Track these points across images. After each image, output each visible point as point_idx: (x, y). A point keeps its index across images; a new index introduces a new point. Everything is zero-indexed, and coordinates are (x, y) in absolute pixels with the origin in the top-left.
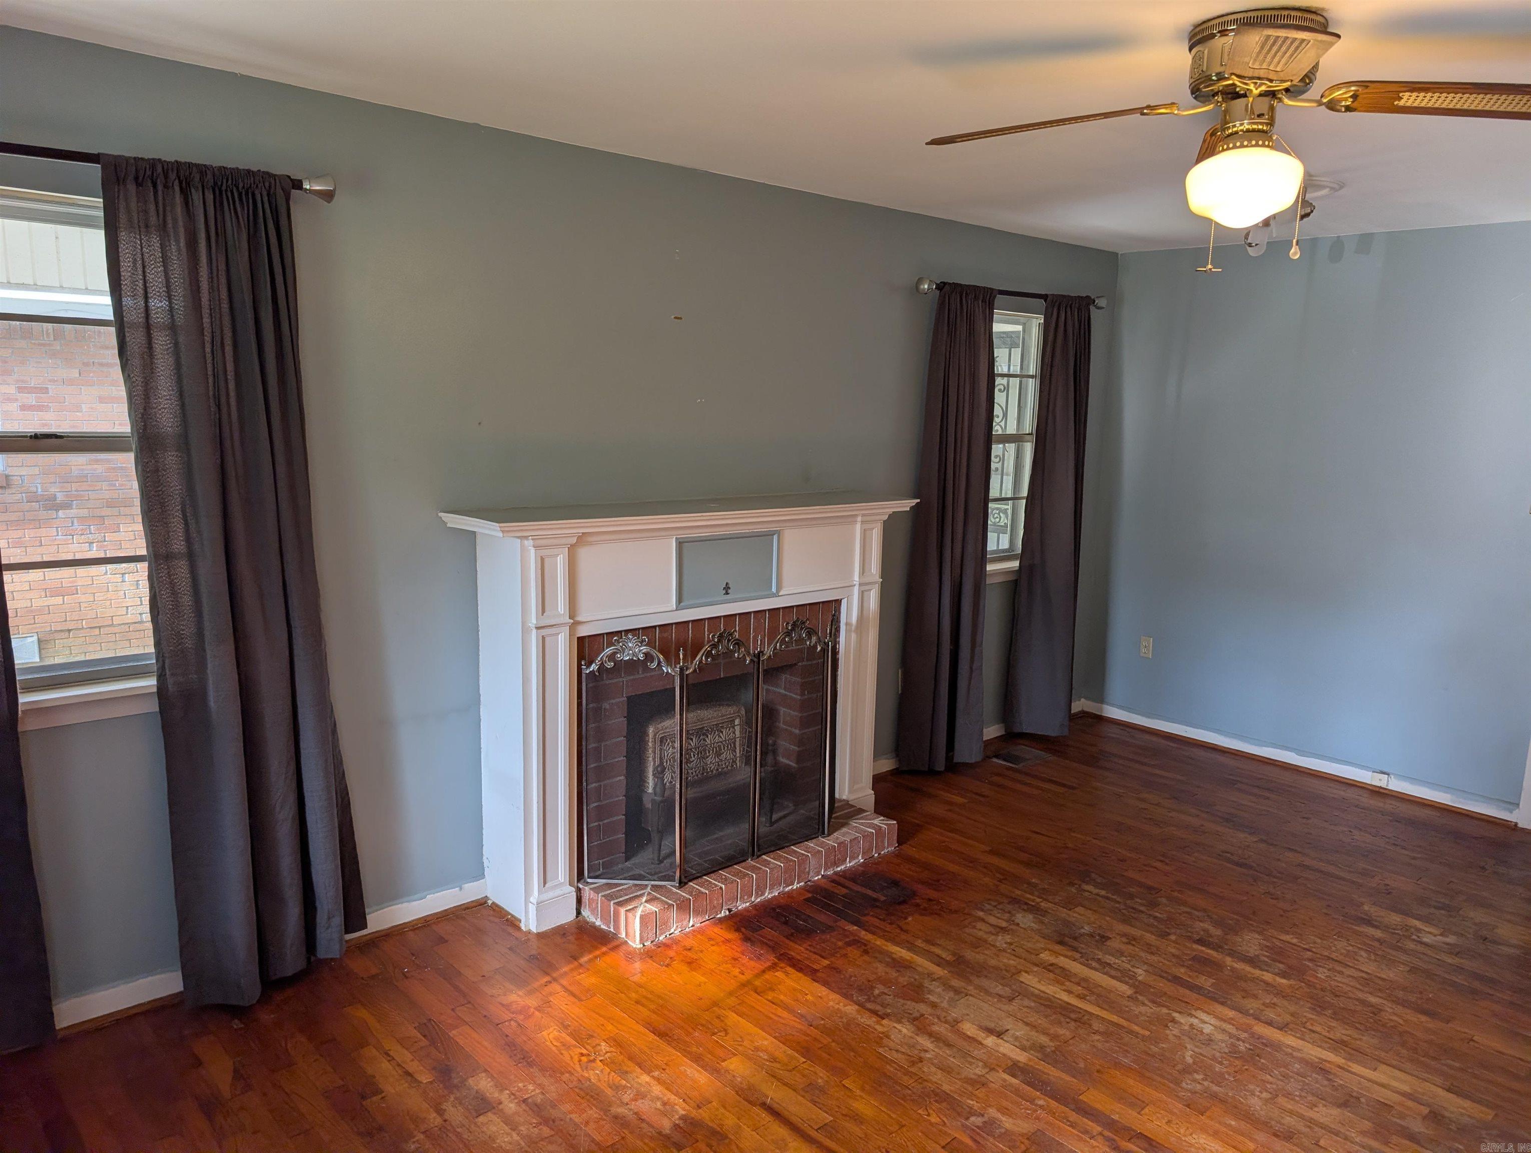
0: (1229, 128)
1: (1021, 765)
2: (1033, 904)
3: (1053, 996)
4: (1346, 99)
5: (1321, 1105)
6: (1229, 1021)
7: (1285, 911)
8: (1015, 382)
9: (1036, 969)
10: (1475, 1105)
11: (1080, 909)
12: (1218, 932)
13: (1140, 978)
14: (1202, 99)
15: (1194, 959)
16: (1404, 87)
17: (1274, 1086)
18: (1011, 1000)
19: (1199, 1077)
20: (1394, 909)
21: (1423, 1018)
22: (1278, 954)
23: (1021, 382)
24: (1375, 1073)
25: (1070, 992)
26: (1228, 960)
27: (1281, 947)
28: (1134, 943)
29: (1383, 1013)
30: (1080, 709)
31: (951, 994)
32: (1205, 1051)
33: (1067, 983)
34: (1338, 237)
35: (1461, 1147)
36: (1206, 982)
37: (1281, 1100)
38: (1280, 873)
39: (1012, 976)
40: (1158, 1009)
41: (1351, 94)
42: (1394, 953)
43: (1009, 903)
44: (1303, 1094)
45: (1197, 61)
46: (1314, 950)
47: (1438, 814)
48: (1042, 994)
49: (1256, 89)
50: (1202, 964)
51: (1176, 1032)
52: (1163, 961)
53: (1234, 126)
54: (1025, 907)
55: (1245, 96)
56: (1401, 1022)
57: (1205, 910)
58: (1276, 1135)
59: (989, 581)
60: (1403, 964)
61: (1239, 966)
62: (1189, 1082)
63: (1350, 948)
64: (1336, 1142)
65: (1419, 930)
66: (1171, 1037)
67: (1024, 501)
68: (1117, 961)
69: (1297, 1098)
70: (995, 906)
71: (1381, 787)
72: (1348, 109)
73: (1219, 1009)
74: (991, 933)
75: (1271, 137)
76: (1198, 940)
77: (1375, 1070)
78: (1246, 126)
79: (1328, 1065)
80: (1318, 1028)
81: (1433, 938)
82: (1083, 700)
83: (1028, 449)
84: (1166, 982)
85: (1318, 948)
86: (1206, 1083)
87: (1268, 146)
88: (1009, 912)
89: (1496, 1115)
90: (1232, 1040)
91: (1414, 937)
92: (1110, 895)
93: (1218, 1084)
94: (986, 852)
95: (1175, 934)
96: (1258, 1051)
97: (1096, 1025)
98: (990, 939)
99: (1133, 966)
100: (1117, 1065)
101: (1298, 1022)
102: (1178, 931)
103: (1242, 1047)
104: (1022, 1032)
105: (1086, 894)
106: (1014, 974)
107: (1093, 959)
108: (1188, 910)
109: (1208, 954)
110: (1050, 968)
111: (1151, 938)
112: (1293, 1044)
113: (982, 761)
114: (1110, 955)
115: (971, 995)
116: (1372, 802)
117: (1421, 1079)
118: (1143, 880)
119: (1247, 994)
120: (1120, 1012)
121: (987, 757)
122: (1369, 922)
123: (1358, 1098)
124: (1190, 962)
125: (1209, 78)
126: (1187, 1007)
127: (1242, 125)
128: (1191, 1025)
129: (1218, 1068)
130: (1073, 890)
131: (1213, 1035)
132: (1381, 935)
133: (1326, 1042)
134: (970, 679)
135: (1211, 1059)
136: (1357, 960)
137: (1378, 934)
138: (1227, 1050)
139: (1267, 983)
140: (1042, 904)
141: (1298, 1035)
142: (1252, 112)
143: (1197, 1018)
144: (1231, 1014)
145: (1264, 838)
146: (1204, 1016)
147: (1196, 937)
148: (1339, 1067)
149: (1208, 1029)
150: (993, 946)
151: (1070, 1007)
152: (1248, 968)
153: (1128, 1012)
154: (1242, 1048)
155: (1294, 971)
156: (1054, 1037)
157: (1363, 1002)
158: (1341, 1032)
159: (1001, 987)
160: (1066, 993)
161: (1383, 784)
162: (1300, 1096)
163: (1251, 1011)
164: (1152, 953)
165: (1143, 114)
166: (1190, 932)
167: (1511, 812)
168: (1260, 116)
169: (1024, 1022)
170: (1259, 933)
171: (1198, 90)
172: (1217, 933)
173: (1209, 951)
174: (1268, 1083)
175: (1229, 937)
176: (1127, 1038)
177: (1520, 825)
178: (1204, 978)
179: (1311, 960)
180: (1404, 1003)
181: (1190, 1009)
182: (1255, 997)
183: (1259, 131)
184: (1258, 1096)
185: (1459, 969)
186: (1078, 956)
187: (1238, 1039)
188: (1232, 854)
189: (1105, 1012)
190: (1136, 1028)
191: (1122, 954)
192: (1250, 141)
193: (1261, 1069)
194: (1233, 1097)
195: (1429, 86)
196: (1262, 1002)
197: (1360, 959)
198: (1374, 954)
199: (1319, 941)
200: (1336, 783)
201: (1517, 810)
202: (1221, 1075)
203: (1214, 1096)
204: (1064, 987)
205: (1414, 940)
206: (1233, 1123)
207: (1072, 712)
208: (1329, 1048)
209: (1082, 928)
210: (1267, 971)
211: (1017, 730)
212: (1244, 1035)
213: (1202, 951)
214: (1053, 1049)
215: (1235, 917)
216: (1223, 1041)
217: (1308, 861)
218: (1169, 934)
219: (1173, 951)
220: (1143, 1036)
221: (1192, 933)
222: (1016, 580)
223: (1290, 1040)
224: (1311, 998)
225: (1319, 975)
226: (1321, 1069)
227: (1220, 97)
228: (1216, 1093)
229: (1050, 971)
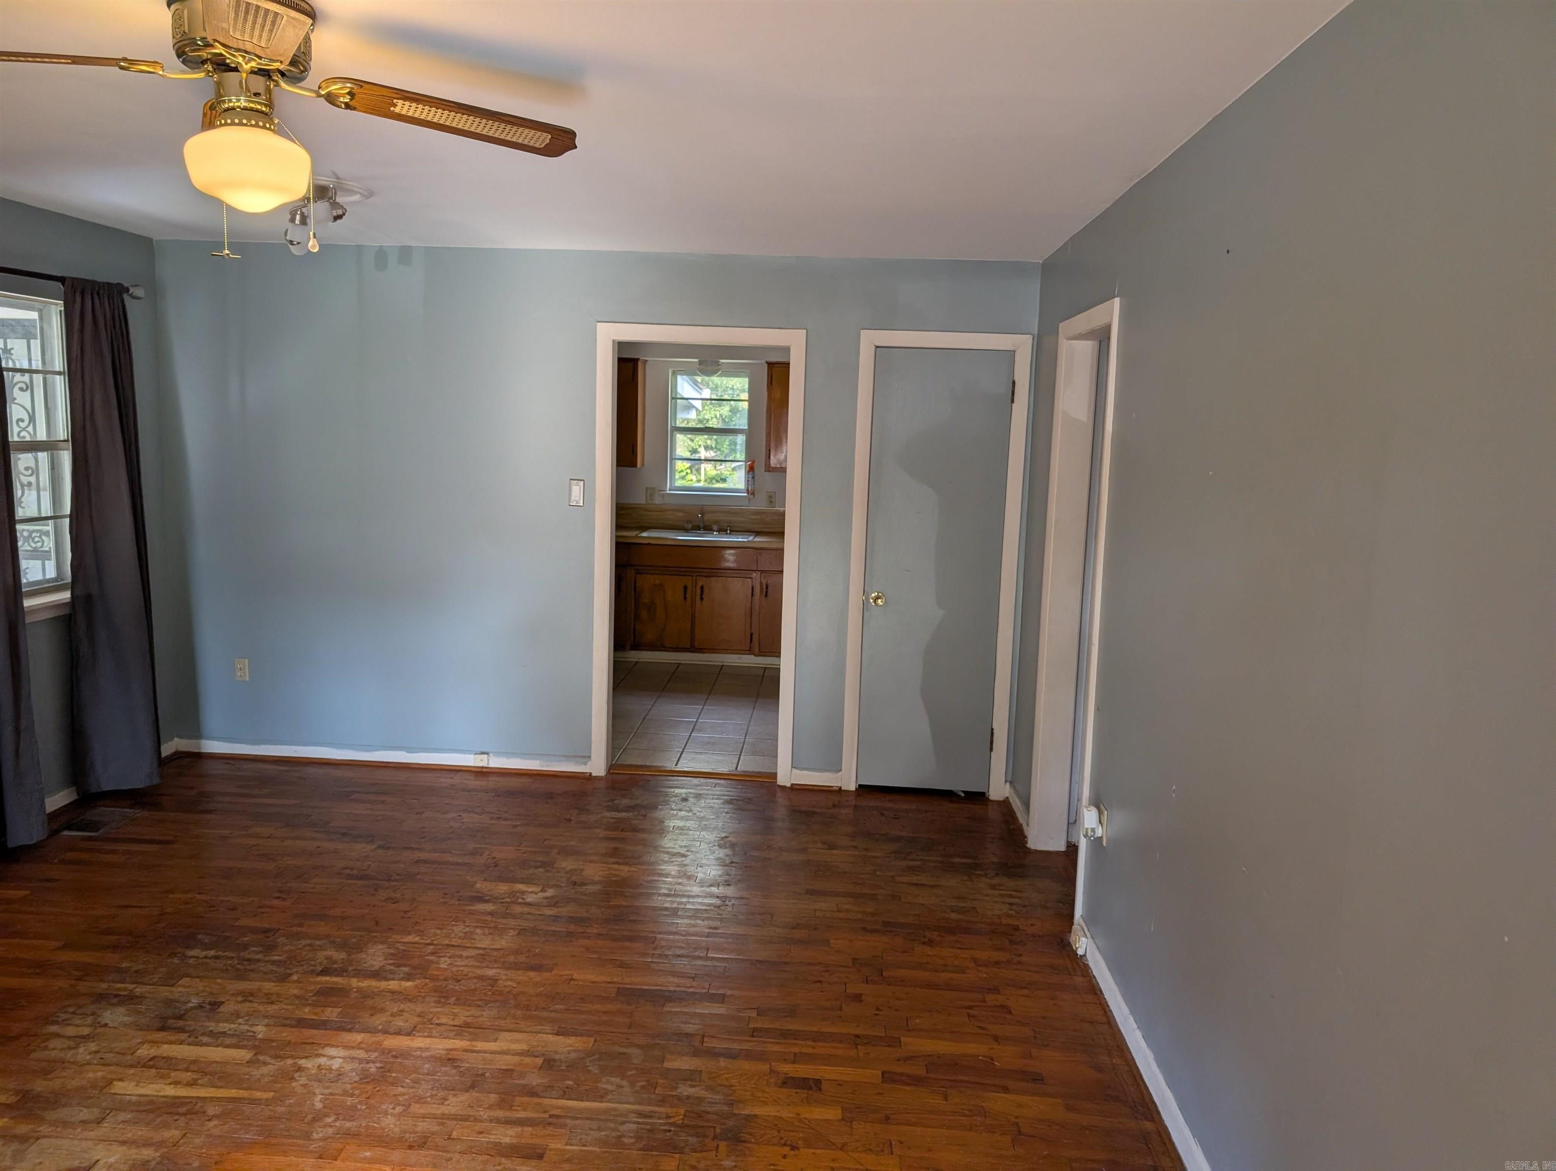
0: (224, 102)
1: (101, 831)
2: (126, 993)
3: (157, 1096)
4: (343, 95)
5: (451, 1096)
6: (359, 1047)
7: (406, 912)
8: (38, 379)
9: (132, 1071)
10: (579, 1038)
11: (185, 981)
12: (343, 955)
13: (260, 1036)
14: (190, 64)
15: (319, 993)
16: (396, 93)
17: (406, 1097)
18: (99, 1121)
19: (329, 1120)
20: (501, 879)
21: (532, 974)
22: (401, 958)
23: (45, 380)
24: (497, 1043)
25: (176, 1083)
26: (354, 982)
27: (404, 950)
28: (251, 998)
29: (500, 982)
30: (173, 750)
31: (15, 1146)
32: (337, 1088)
33: (173, 1074)
34: (381, 247)
35: (571, 1083)
36: (331, 1014)
37: (416, 1109)
38: (399, 875)
39: (100, 1092)
40: (282, 1063)
41: (348, 90)
42: (504, 921)
43: (92, 1003)
44: (434, 1093)
45: (177, 19)
46: (435, 942)
47: (532, 780)
48: (142, 1099)
49: (246, 64)
50: (328, 994)
51: (303, 1080)
52: (285, 1007)
53: (230, 101)
54: (115, 1000)
55: (236, 70)
56: (515, 985)
57: (327, 937)
58: (411, 1147)
59: (29, 619)
60: (512, 929)
61: (365, 984)
62: (320, 1130)
63: (467, 929)
64: (467, 1127)
65: (523, 892)
66: (299, 1090)
67: (68, 520)
68: (232, 1026)
69: (429, 1099)
70: (73, 1013)
71: (483, 767)
72: (348, 106)
73: (347, 1037)
74: (70, 1048)
75: (271, 119)
76: (322, 971)
77: (496, 1040)
78: (243, 104)
79: (455, 1053)
80: (443, 1021)
81: (535, 896)
82: (176, 739)
83: (66, 458)
84: (290, 1029)
85: (439, 939)
86: (337, 1124)
87: (269, 129)
88: (93, 1014)
89: (595, 1041)
90: (362, 1066)
91: (520, 900)
92: (220, 953)
93: (351, 1119)
94: (59, 949)
95: (297, 972)
96: (388, 1066)
97: (211, 1111)
98: (69, 1056)
99: (252, 1025)
100: (240, 1146)
101: (426, 1020)
102: (300, 969)
103: (373, 1068)
104: (118, 1156)
105: (191, 961)
106: (103, 1088)
107: (203, 1034)
108: (308, 942)
109: (332, 983)
110: (151, 1063)
111: (269, 986)
112: (422, 1045)
113: (47, 838)
114: (224, 1021)
115: (44, 1137)
116: (477, 783)
117: (534, 1032)
118: (258, 925)
119: (375, 1011)
120: (240, 1083)
121: (54, 833)
122: (481, 899)
123: (483, 1075)
124: (314, 998)
125: (193, 41)
126: (311, 1048)
127: (238, 100)
128: (319, 1066)
129: (349, 1101)
130: (176, 961)
131: (343, 1067)
132: (492, 908)
133: (453, 1031)
134: (17, 742)
135: (342, 1095)
136: (475, 939)
137: (489, 907)
138: (357, 1079)
139: (393, 992)
140: (137, 990)
141: (426, 1034)
142: (248, 90)
143: (324, 1056)
144: (359, 1037)
145: (381, 843)
146: (331, 1051)
147: (319, 969)
148: (466, 1051)
149: (336, 1064)
150: (73, 1063)
151: (178, 1100)
152: (374, 983)
153: (248, 1079)
154: (373, 1070)
155: (420, 970)
156: (160, 1144)
157: (481, 978)
158: (464, 1014)
159: (85, 1111)
160: (172, 1086)
161: (484, 764)
162: (432, 1096)
163: (380, 1027)
164: (272, 1003)
165: (122, 68)
166: (312, 965)
167: (585, 764)
168: (257, 94)
169: (120, 1142)
170: (382, 943)
171: (184, 53)
172: (342, 957)
173: (334, 979)
174: (399, 1095)
175: (354, 956)
176: (247, 1109)
177: (594, 774)
178: (330, 1009)
179: (433, 954)
180: (516, 967)
181: (316, 1050)
182: (383, 1010)
183: (257, 111)
184: (392, 1114)
185: (556, 918)
186: (183, 1036)
187: (368, 1062)
188: (352, 869)
189: (221, 1090)
190: (258, 1094)
191: (238, 1016)
192: (249, 120)
193: (392, 1084)
194: (367, 1127)
195: (420, 97)
196: (389, 1013)
197: (476, 937)
198: (488, 928)
199: (439, 932)
200: (444, 772)
201: (590, 762)
202: (354, 1108)
203: (349, 1134)
204: (170, 1080)
205: (520, 903)
206: (368, 1154)
207: (163, 755)
208: (455, 1035)
209: (190, 1001)
210: (393, 979)
211: (94, 789)
212: (374, 1055)
213: (327, 982)
214: (159, 1159)
215: (359, 933)
216: (352, 1070)
217: (423, 855)
218: (290, 975)
219: (296, 992)
220: (267, 1100)
221: (315, 966)
222: (70, 615)
223: (418, 1042)
224: (436, 991)
225: (442, 966)
226: (450, 1060)
227: (210, 66)
228: (349, 1129)
229: (151, 1067)
